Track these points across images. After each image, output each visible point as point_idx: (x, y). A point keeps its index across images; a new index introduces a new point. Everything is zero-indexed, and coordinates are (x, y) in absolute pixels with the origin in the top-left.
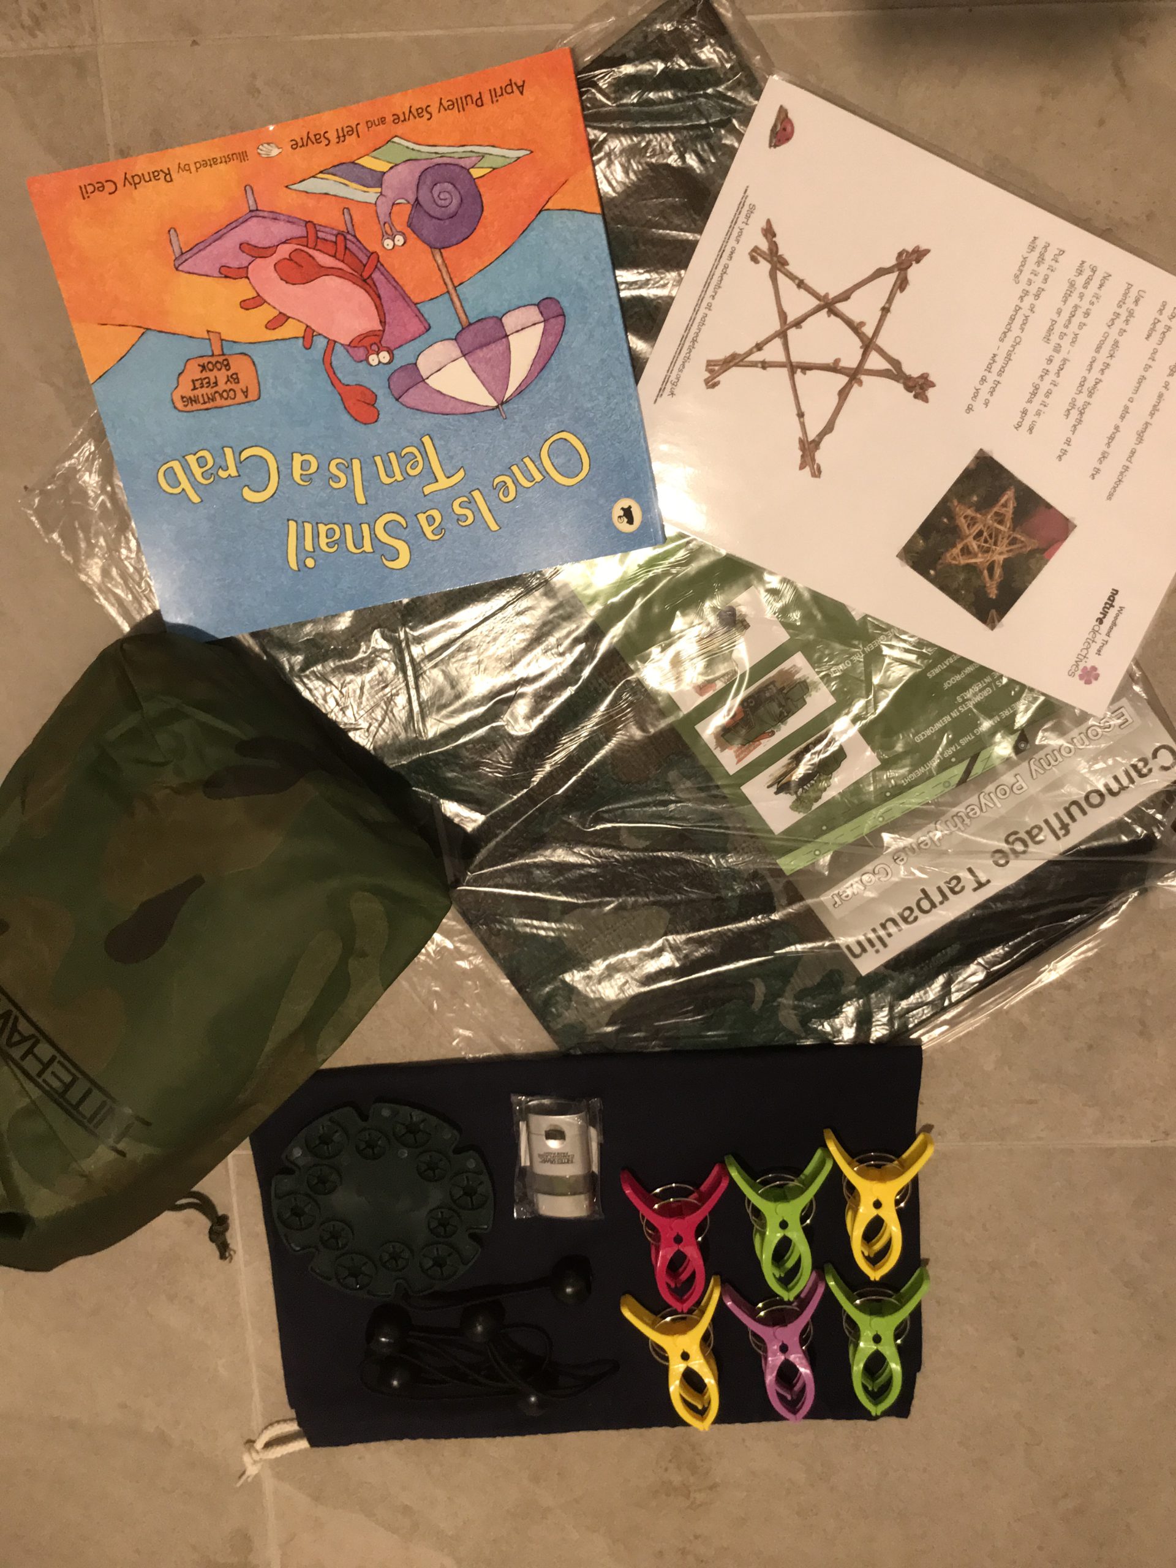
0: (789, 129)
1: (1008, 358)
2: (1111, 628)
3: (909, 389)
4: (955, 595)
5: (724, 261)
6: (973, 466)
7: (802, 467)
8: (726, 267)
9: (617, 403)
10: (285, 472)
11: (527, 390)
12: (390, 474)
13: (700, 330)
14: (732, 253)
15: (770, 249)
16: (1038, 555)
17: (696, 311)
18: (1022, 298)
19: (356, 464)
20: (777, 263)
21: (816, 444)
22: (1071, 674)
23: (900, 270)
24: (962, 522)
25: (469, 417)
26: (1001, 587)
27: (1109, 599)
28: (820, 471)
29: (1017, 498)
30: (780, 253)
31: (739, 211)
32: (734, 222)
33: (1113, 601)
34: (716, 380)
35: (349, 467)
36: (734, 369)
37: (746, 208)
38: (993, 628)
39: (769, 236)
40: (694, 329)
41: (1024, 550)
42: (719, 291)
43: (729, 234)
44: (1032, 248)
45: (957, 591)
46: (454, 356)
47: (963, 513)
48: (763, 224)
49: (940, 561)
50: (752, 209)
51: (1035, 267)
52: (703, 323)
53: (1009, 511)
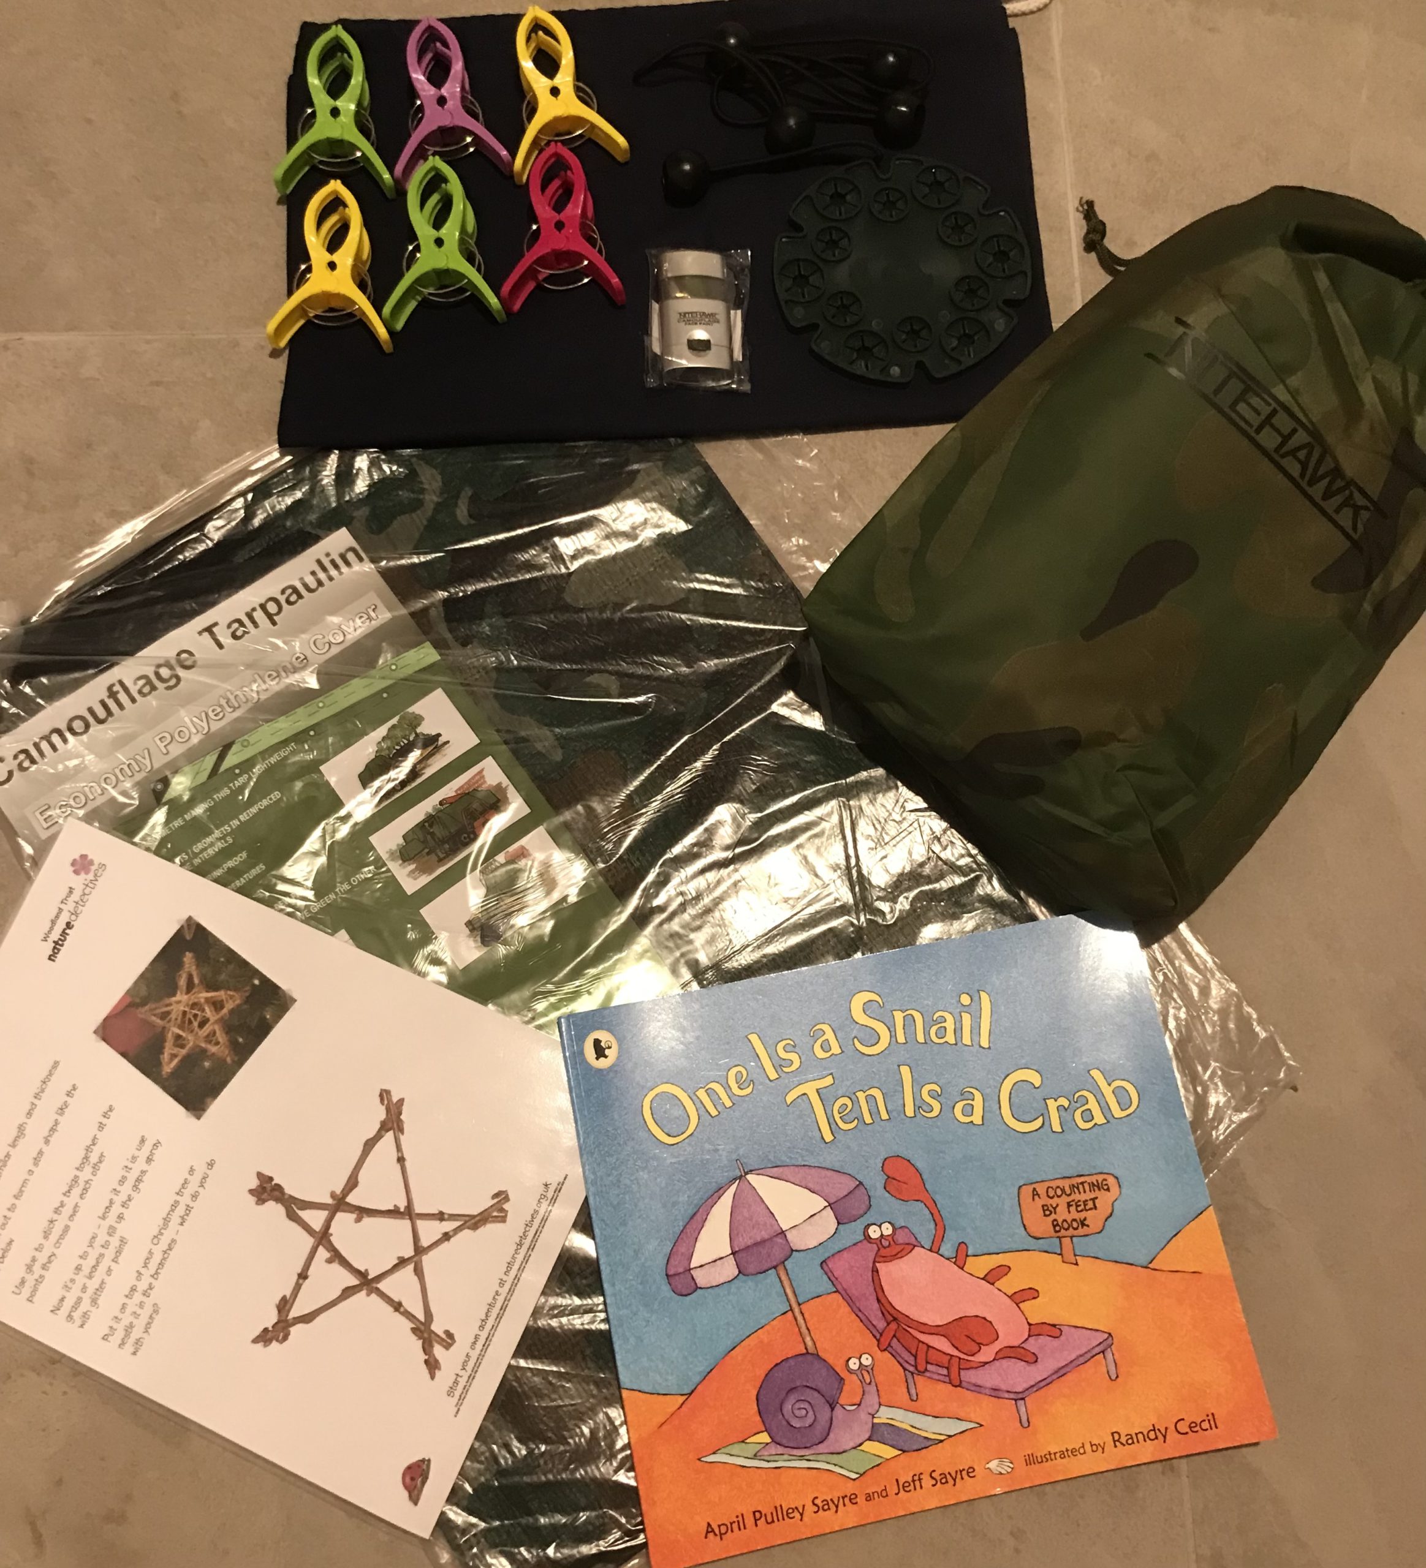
0: (408, 1480)
1: (166, 1220)
2: (57, 917)
3: (278, 1188)
4: (231, 955)
5: (484, 1335)
6: (208, 1100)
7: (401, 1101)
8: (482, 1327)
9: (609, 1175)
10: (992, 1101)
11: (710, 1193)
12: (870, 1099)
13: (513, 1257)
14: (474, 1343)
15: (432, 1346)
16: (138, 1000)
17: (517, 1278)
18: (151, 1288)
19: (910, 1112)
20: (423, 1331)
21: (384, 1127)
22: (103, 866)
23: (286, 1321)
24: (221, 1037)
25: (779, 1163)
26: (179, 965)
27: (59, 950)
28: (381, 1096)
29: (159, 1064)
30: (421, 1342)
31: (466, 1389)
32: (472, 1378)
33: (55, 948)
34: (496, 1200)
35: (917, 1108)
36: (476, 1213)
37: (457, 1393)
38: (190, 919)
39: (432, 1360)
40: (520, 1258)
41: (153, 1006)
42: (490, 1300)
43: (478, 1364)
44: (138, 1342)
45: (229, 962)
46: (794, 1231)
47: (220, 1049)
48: (438, 1373)
49: (247, 994)
50: (450, 1392)
51: (135, 1322)
52: (510, 1265)
53: (169, 1049)
